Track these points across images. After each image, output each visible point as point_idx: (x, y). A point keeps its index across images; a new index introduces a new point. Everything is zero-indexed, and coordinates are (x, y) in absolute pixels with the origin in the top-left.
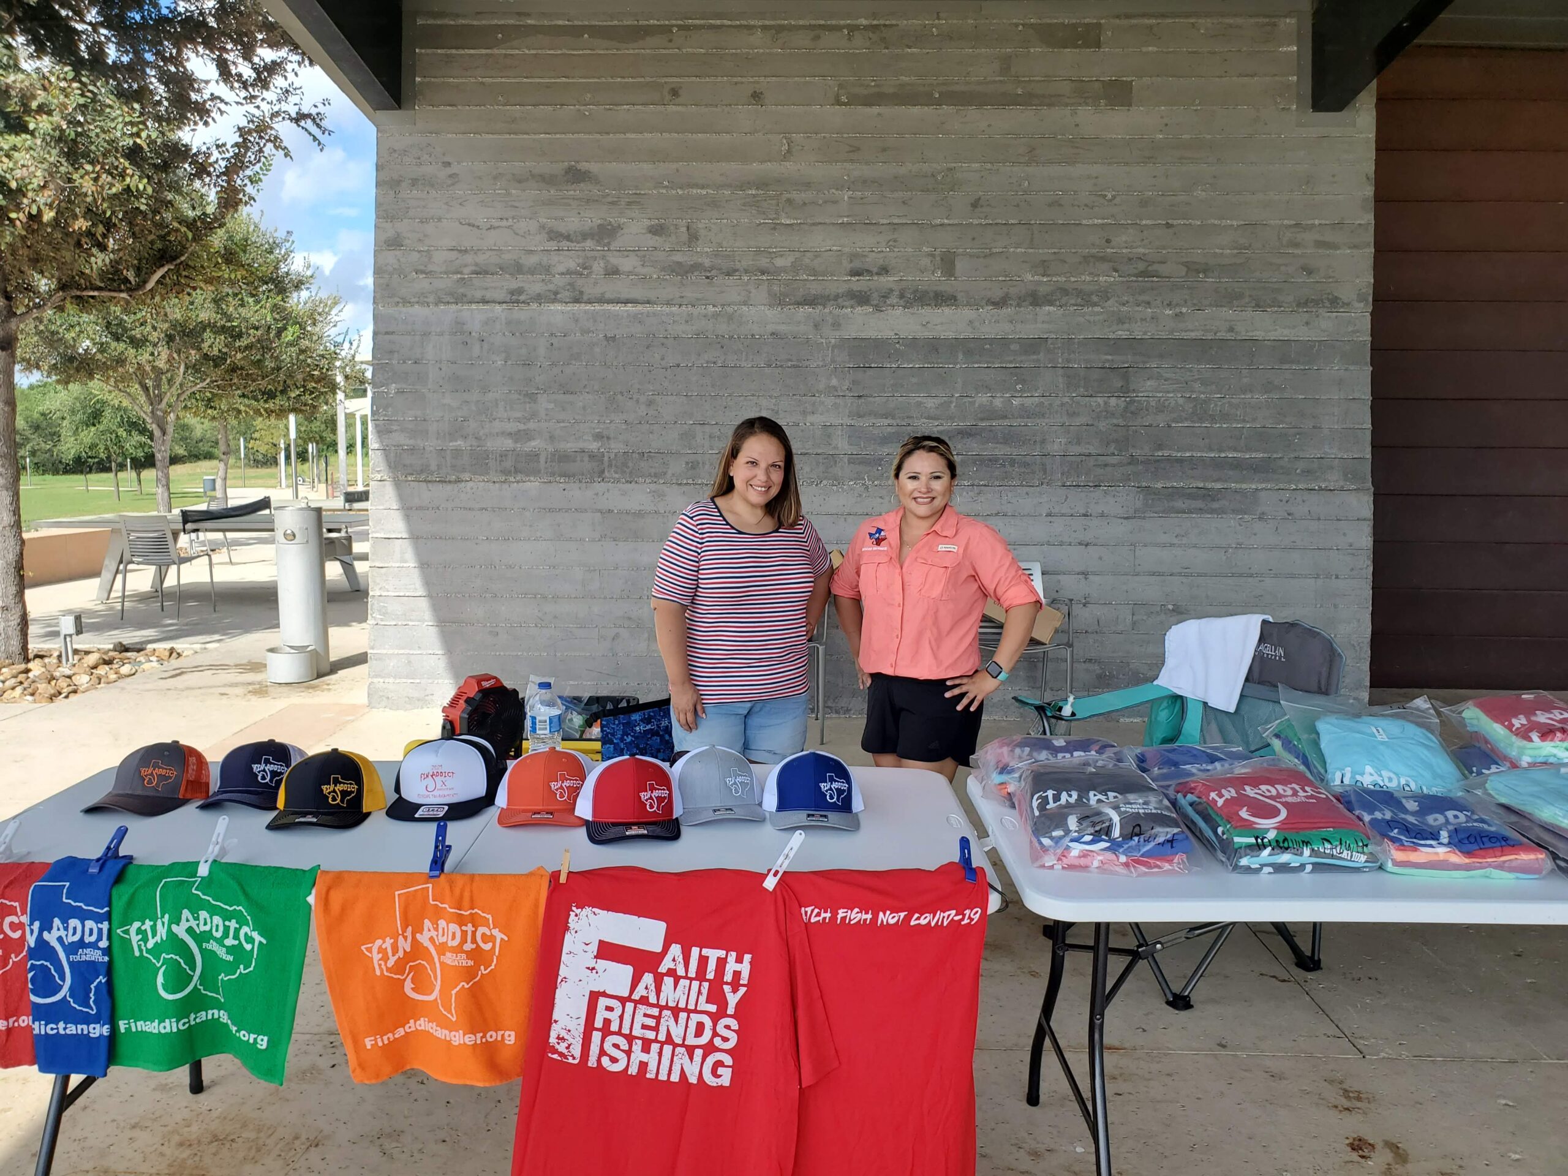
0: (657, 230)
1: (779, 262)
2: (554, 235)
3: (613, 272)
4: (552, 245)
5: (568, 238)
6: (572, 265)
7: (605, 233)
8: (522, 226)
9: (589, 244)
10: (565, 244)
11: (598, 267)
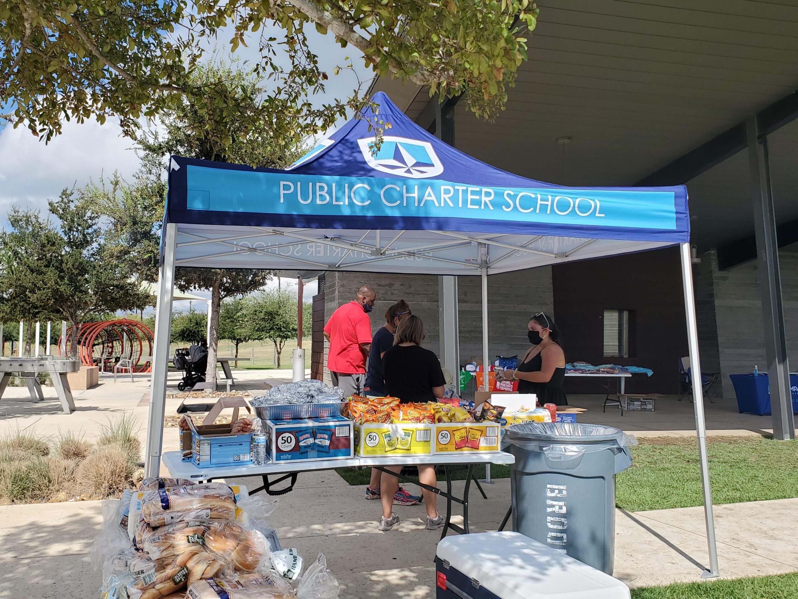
0: (402, 285)
1: (429, 293)
2: (379, 285)
3: (392, 294)
4: (379, 288)
5: (382, 286)
6: (383, 292)
7: (391, 285)
8: (372, 283)
9: (387, 287)
10: (382, 288)
11: (389, 293)
